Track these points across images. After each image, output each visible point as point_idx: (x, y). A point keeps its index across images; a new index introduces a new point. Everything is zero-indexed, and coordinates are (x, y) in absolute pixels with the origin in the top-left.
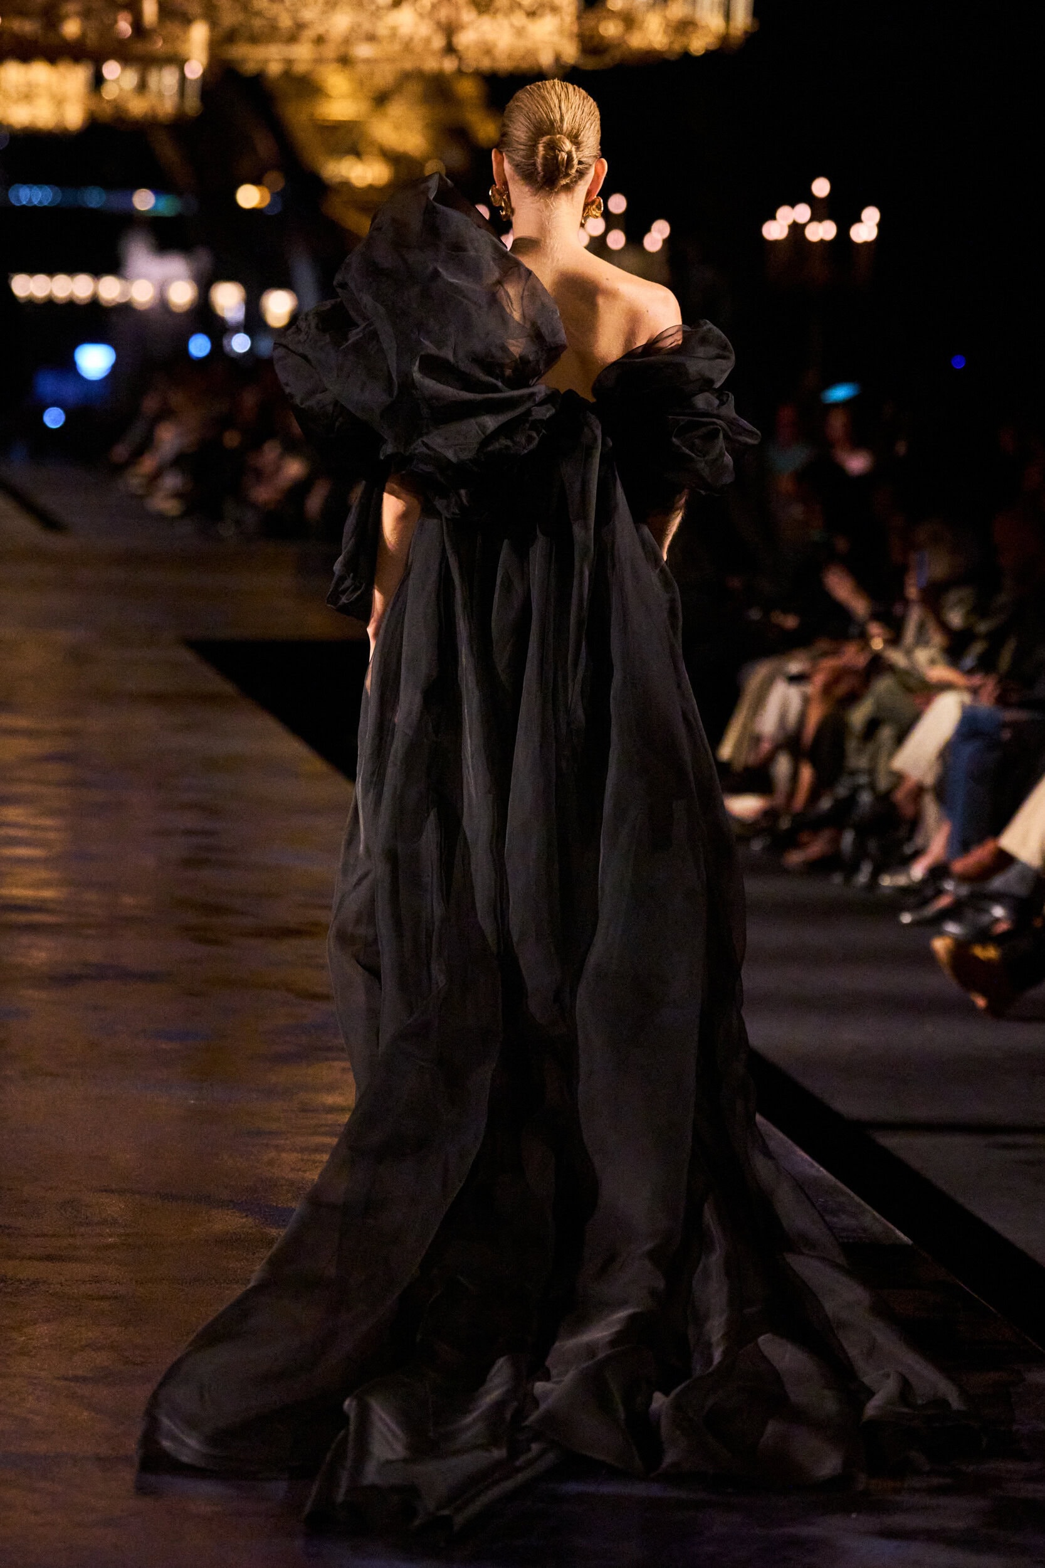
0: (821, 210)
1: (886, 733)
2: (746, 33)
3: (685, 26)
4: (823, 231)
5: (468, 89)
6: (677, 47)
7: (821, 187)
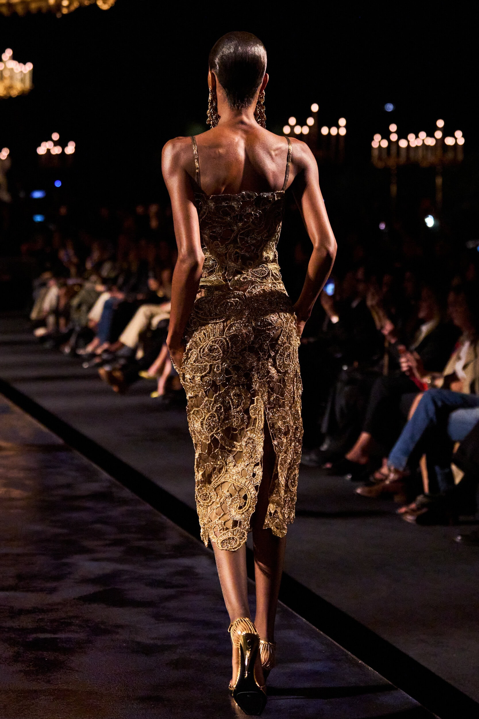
0: (56, 144)
1: (84, 308)
2: (30, 89)
3: (11, 87)
4: (56, 150)
6: (8, 96)
7: (56, 136)
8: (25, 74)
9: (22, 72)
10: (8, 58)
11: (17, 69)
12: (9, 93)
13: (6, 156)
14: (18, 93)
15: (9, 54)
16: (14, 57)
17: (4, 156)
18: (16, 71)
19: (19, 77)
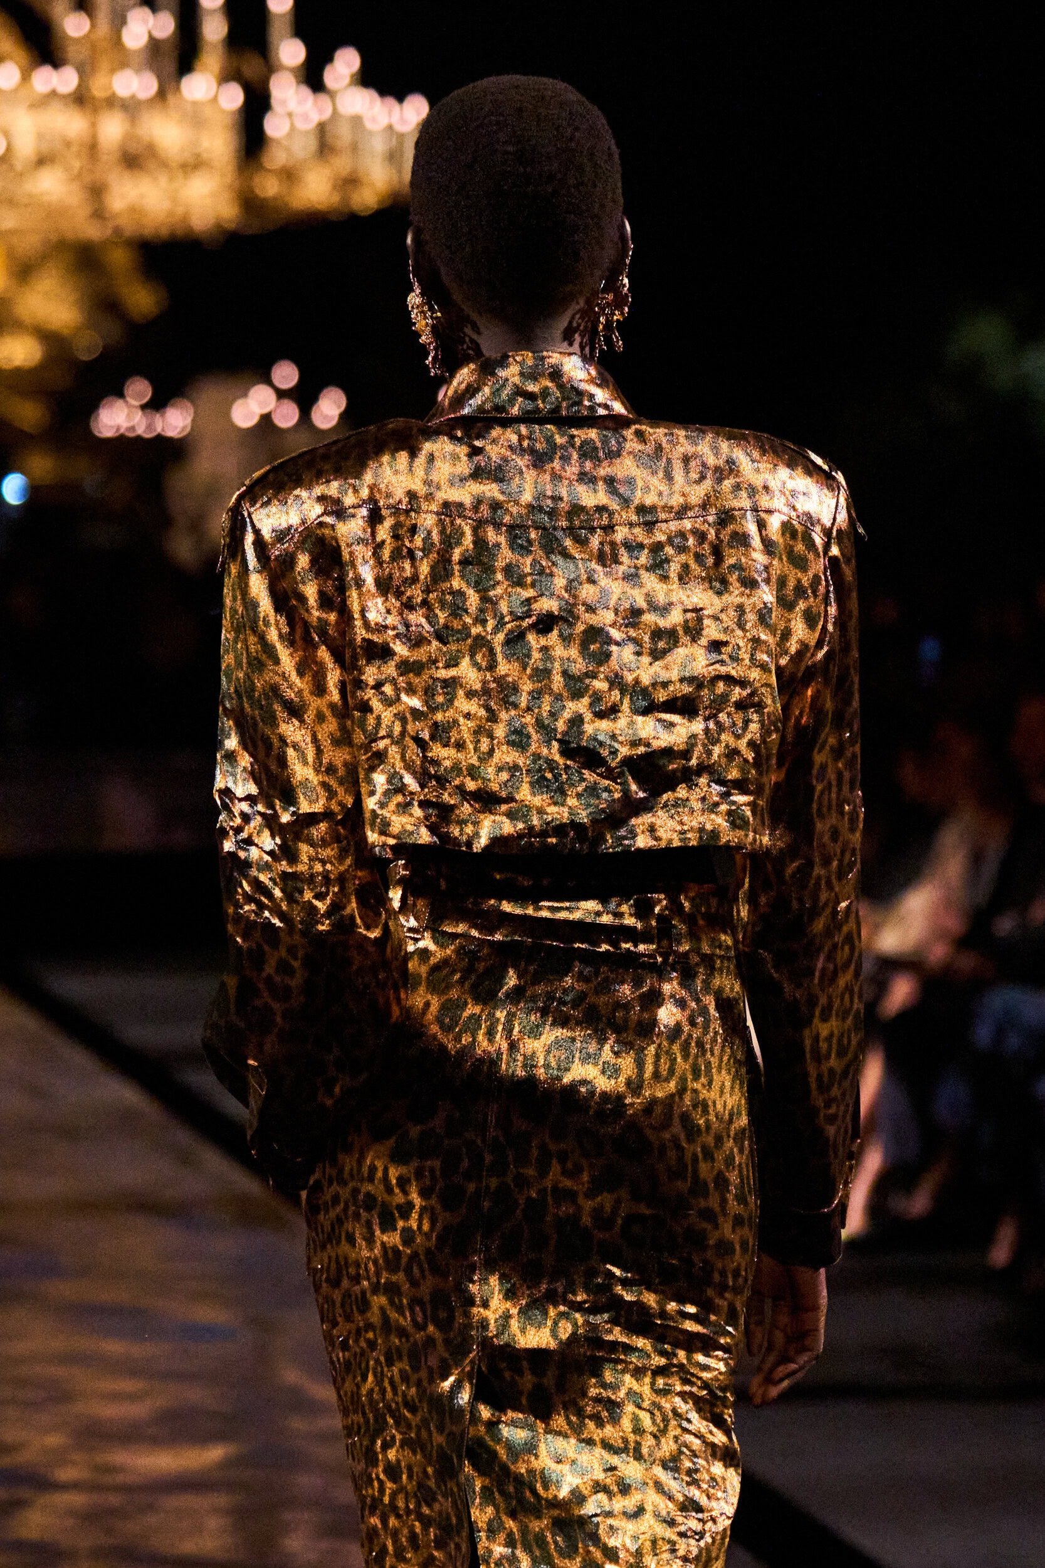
3: (351, 182)
5: (120, 259)
8: (401, 137)
9: (390, 127)
10: (347, 80)
11: (374, 120)
12: (345, 200)
13: (332, 418)
14: (379, 202)
15: (349, 65)
16: (367, 78)
17: (326, 417)
18: (369, 125)
19: (379, 146)
